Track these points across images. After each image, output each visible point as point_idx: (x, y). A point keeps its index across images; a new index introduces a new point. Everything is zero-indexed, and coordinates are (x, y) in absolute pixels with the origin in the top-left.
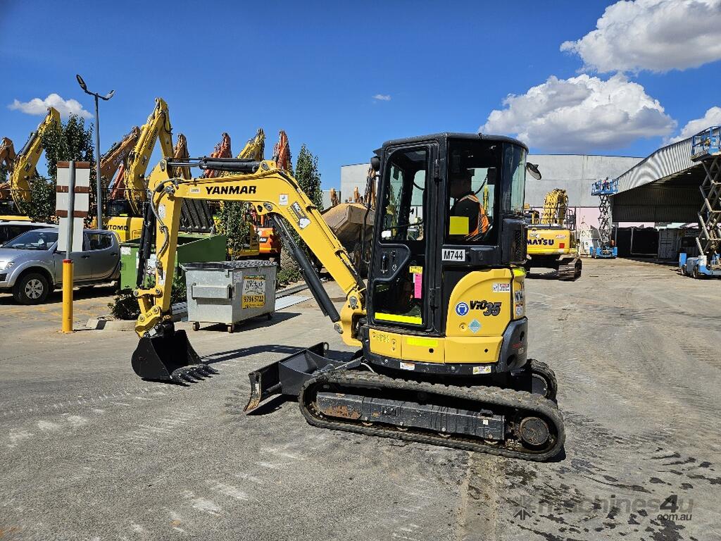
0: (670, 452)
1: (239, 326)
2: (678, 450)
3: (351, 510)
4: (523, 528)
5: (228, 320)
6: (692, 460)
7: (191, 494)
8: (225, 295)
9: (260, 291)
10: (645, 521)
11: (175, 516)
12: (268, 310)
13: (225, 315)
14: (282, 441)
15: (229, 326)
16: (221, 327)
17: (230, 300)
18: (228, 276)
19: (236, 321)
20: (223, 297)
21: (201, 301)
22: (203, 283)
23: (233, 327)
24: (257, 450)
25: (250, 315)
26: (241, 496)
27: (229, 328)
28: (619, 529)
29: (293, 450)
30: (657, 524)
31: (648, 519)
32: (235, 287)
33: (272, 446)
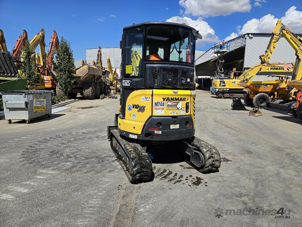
1: (32, 121)
3: (77, 190)
5: (26, 118)
8: (24, 106)
9: (43, 104)
10: (191, 178)
12: (48, 113)
13: (24, 115)
14: (49, 167)
16: (24, 122)
17: (27, 108)
18: (25, 97)
19: (30, 118)
20: (22, 107)
21: (11, 109)
22: (11, 100)
23: (29, 121)
24: (36, 171)
25: (38, 115)
26: (25, 191)
27: (27, 122)
28: (182, 182)
29: (54, 170)
30: (195, 179)
31: (192, 178)
32: (29, 103)
33: (43, 169)
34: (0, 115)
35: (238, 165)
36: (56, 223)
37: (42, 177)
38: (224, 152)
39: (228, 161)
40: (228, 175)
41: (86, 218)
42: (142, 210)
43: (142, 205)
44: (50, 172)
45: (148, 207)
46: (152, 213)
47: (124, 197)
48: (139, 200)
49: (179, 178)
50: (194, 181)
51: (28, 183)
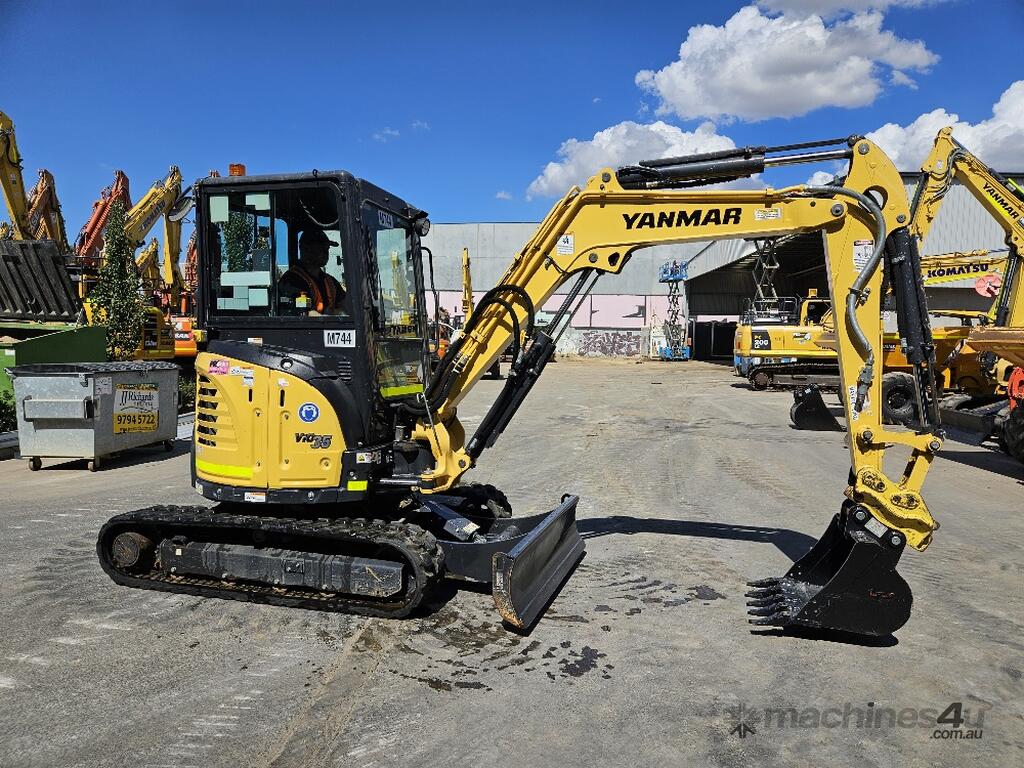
0: (637, 576)
1: (107, 461)
2: (646, 574)
4: (405, 677)
5: (88, 453)
6: (657, 583)
8: (79, 414)
9: (149, 408)
10: (564, 653)
12: (162, 435)
13: (83, 444)
14: (107, 610)
15: (91, 460)
16: (80, 465)
17: (90, 420)
18: (86, 384)
19: (101, 453)
20: (76, 417)
21: (41, 424)
22: (43, 395)
23: (98, 463)
24: (61, 622)
25: (128, 444)
27: (90, 464)
28: (527, 665)
29: (119, 619)
30: (576, 655)
31: (568, 650)
32: (99, 403)
33: (87, 617)
34: (9, 444)
37: (73, 642)
38: (712, 567)
39: (714, 595)
40: (696, 645)
42: (358, 752)
43: (365, 737)
44: (105, 626)
45: (382, 742)
46: (389, 762)
47: (317, 708)
48: (360, 719)
49: (525, 652)
50: (572, 660)
51: (23, 658)
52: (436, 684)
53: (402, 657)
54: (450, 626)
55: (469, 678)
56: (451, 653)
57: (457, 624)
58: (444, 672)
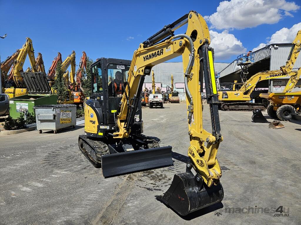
1: (59, 131)
4: (140, 187)
5: (54, 128)
7: (22, 186)
8: (52, 118)
9: (69, 117)
11: (13, 193)
12: (72, 124)
13: (53, 126)
14: (64, 169)
16: (52, 132)
17: (54, 120)
18: (53, 110)
19: (57, 129)
20: (51, 119)
21: (42, 121)
22: (42, 113)
23: (56, 131)
24: (52, 171)
25: (64, 126)
26: (40, 185)
27: (55, 132)
29: (66, 171)
32: (57, 115)
33: (59, 170)
34: (34, 126)
35: (235, 173)
36: (59, 209)
37: (56, 176)
38: (226, 161)
39: (226, 169)
41: (82, 207)
42: (129, 205)
43: (131, 201)
44: (63, 172)
45: (135, 203)
46: (138, 208)
47: (118, 194)
48: (129, 197)
51: (44, 180)
52: (149, 189)
53: (139, 182)
54: (152, 175)
55: (157, 188)
56: (152, 182)
57: (154, 174)
58: (151, 186)
